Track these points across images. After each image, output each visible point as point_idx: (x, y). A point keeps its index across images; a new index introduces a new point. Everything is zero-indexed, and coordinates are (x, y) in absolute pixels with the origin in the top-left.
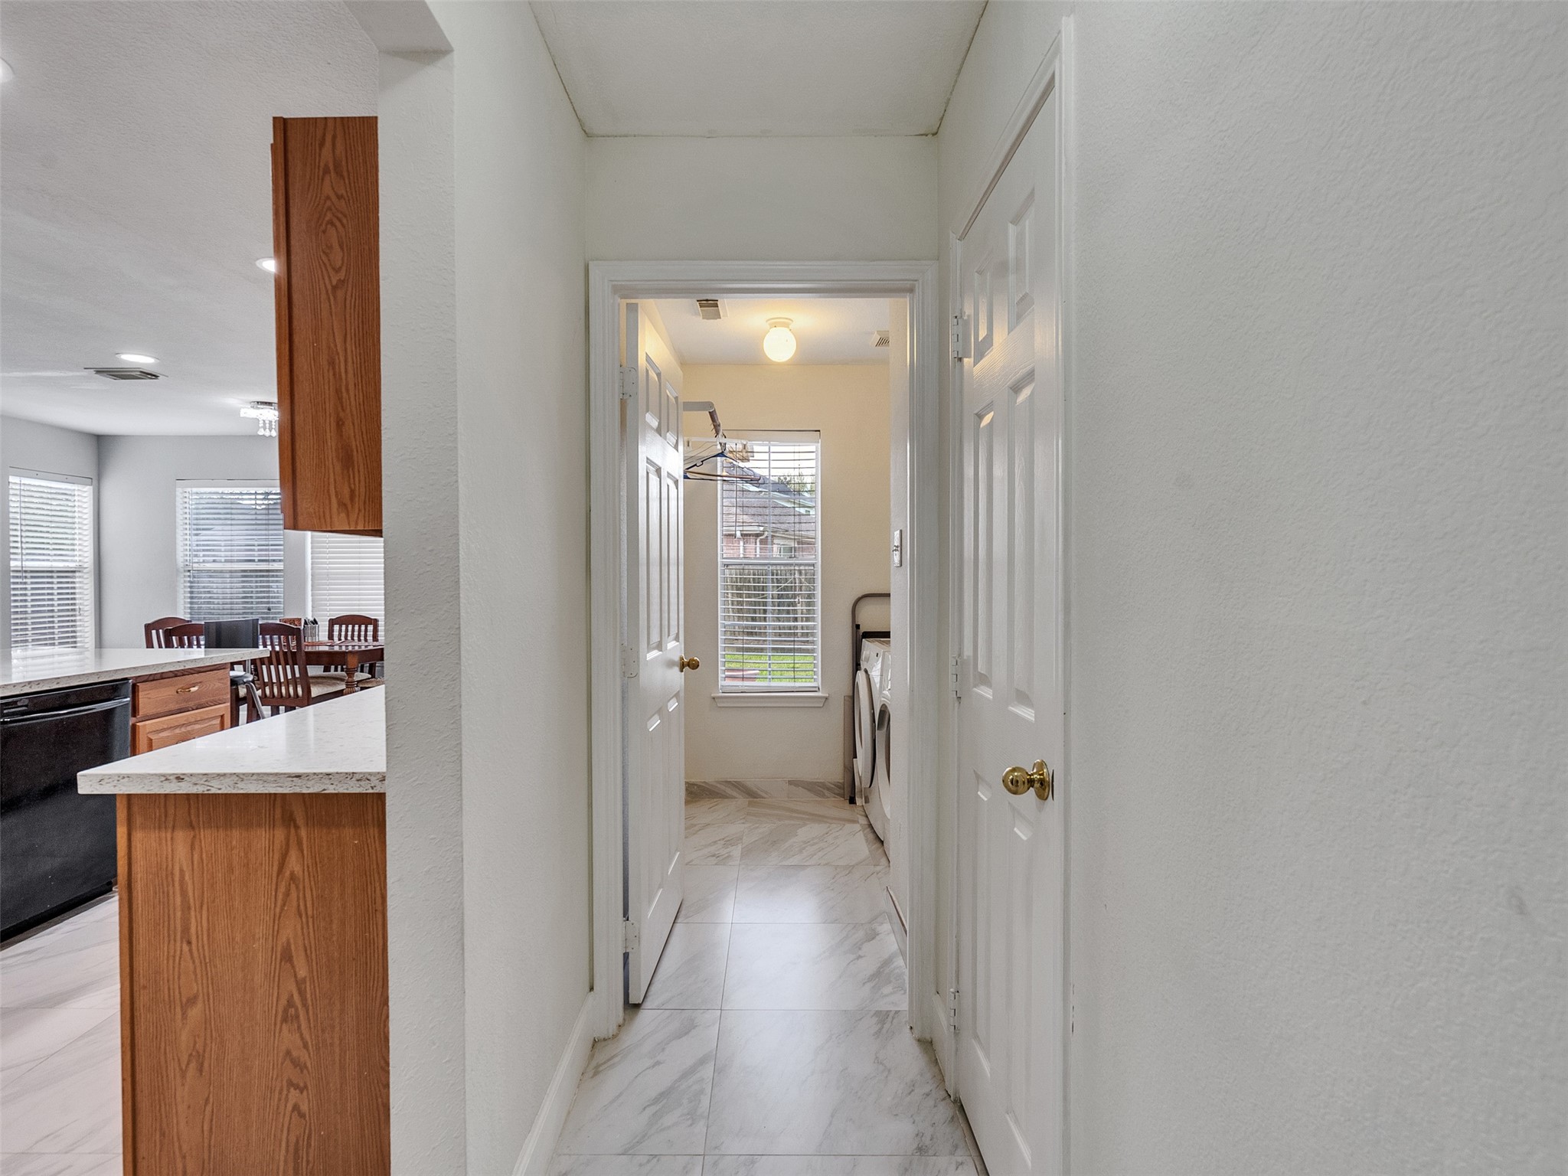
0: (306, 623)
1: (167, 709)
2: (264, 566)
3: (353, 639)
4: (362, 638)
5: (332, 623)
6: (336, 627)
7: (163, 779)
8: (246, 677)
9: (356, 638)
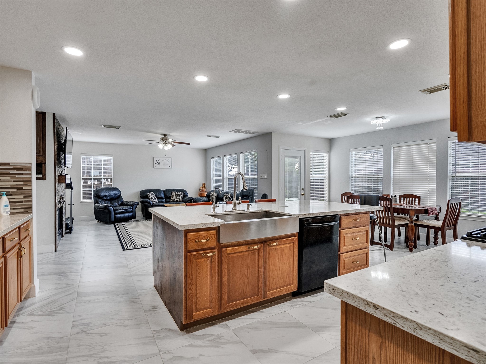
0: (392, 196)
1: (350, 226)
2: (376, 176)
3: (409, 203)
4: (413, 203)
5: (401, 197)
6: (402, 199)
7: (366, 303)
8: (374, 217)
9: (410, 203)
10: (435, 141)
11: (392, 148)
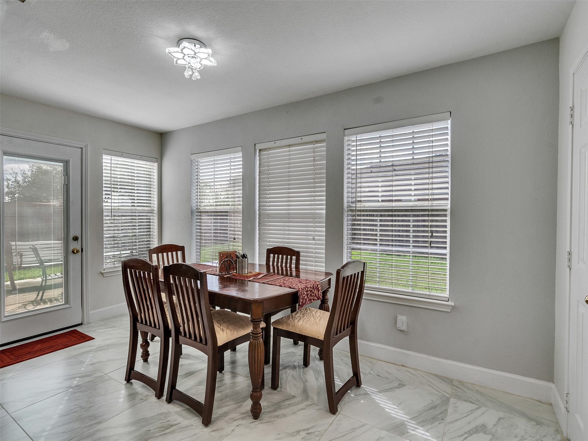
5: (269, 251)
6: (272, 256)
10: (323, 136)
11: (258, 150)
